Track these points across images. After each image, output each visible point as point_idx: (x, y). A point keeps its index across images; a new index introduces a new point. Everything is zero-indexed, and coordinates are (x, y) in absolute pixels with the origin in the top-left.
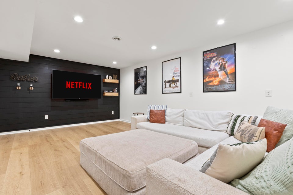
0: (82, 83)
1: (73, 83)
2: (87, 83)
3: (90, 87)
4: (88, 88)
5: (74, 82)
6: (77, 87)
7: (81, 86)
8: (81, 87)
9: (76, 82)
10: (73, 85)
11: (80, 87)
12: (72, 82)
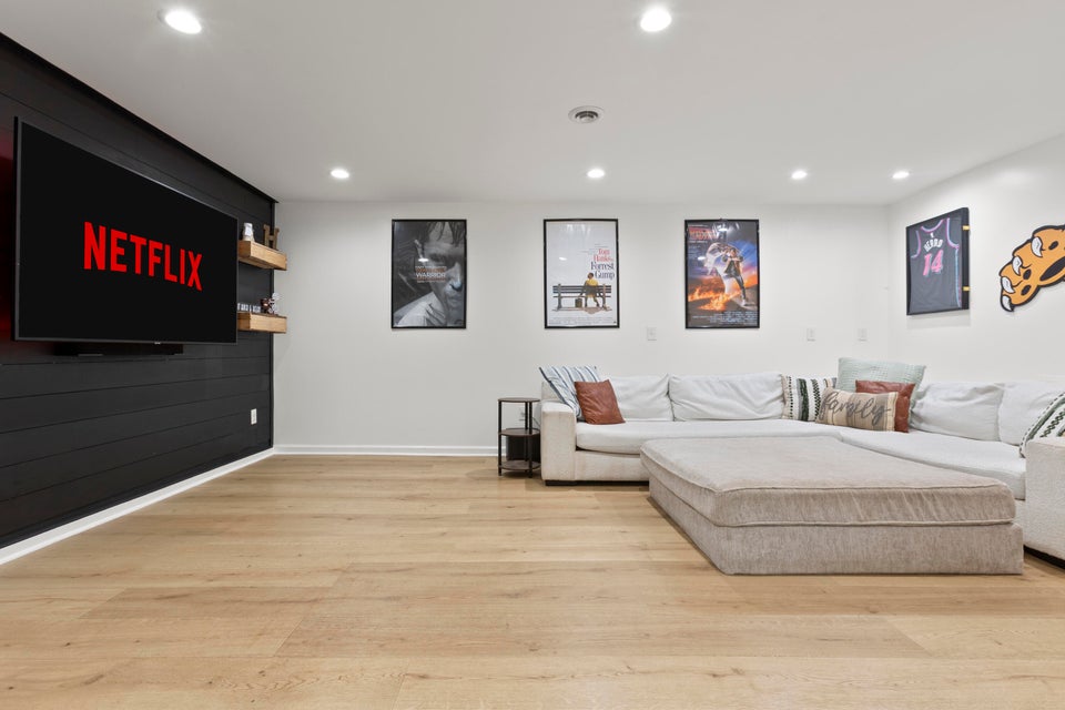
0: (160, 246)
1: (120, 243)
2: (183, 251)
3: (194, 275)
4: (187, 281)
5: (123, 236)
6: (138, 271)
7: (156, 264)
8: (159, 268)
9: (134, 238)
10: (121, 251)
11: (151, 273)
12: (116, 234)
